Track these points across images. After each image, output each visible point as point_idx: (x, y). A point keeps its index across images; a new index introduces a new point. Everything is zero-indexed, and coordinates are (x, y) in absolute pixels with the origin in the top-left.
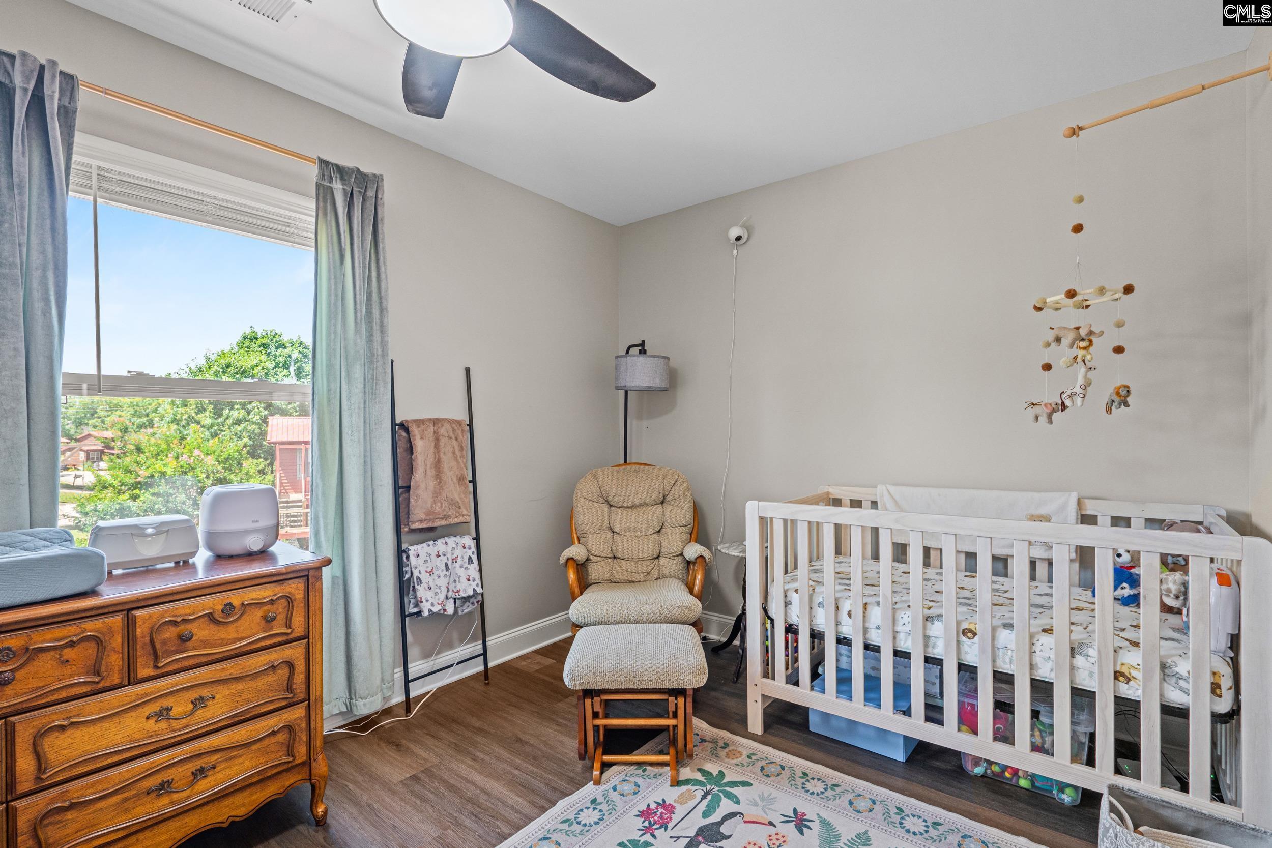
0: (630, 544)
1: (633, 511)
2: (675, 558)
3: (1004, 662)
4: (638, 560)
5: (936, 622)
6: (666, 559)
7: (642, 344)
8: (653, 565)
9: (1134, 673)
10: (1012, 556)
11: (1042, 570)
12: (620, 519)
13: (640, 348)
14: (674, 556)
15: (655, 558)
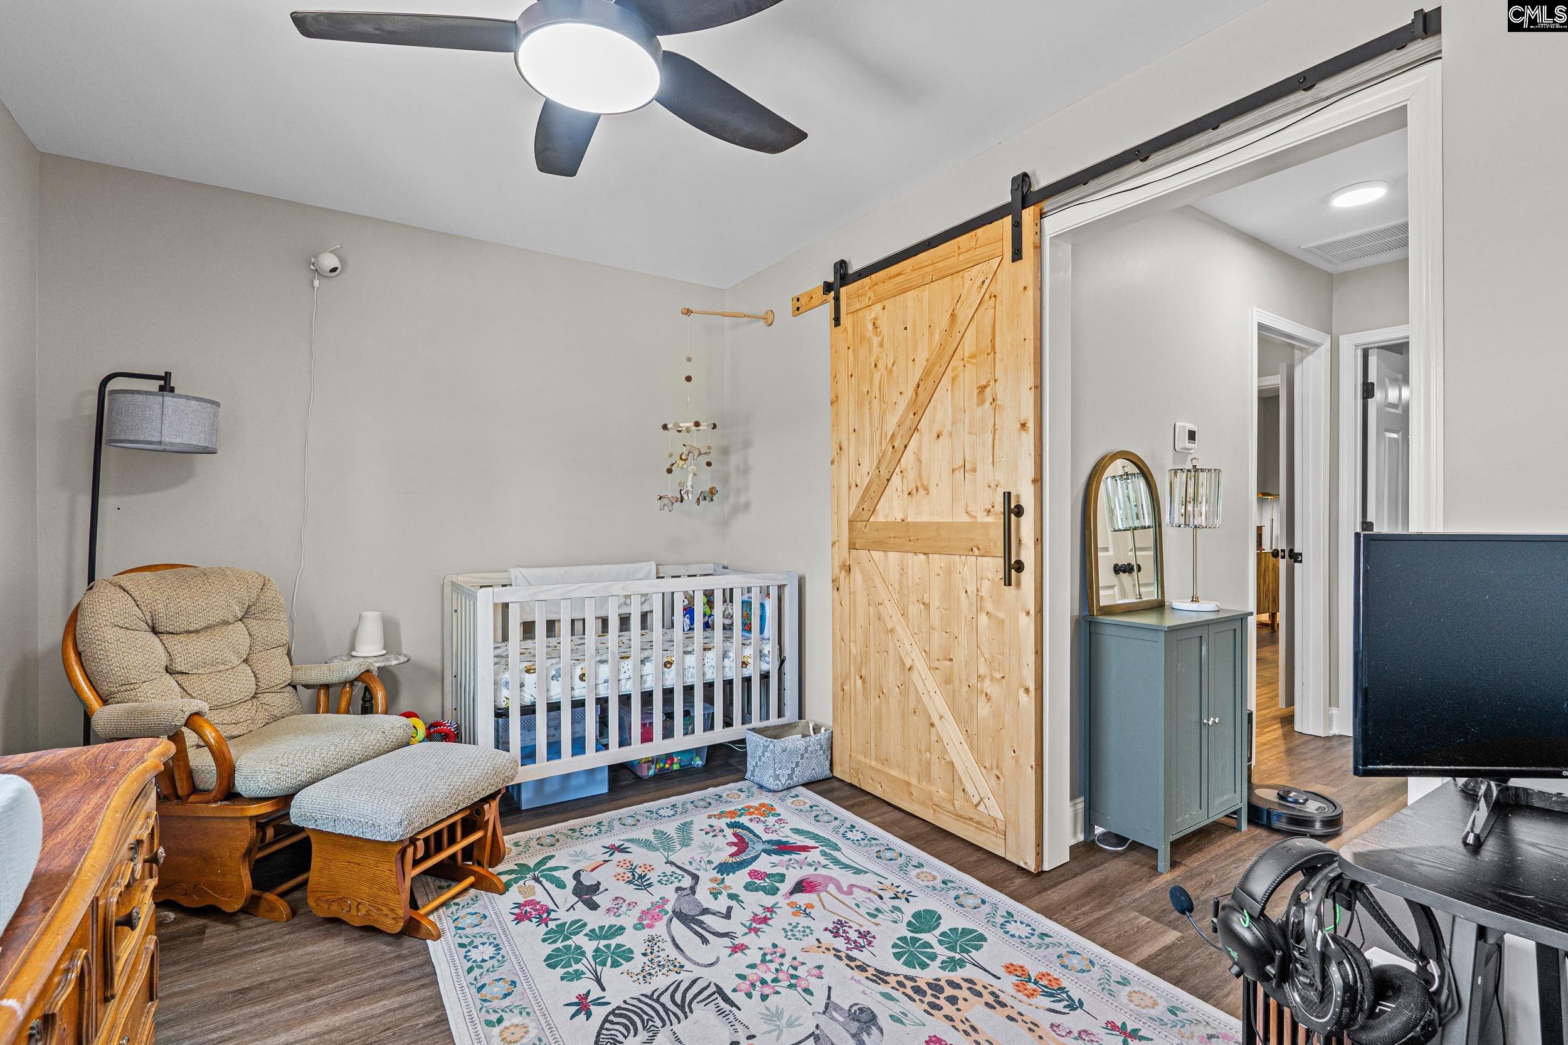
0: (216, 684)
1: (203, 636)
2: (283, 690)
3: (688, 678)
4: (232, 705)
5: (647, 663)
6: (271, 694)
7: (167, 377)
8: (255, 708)
9: (749, 660)
10: (560, 620)
11: (578, 626)
12: (186, 651)
13: (162, 383)
14: (282, 688)
15: (253, 697)
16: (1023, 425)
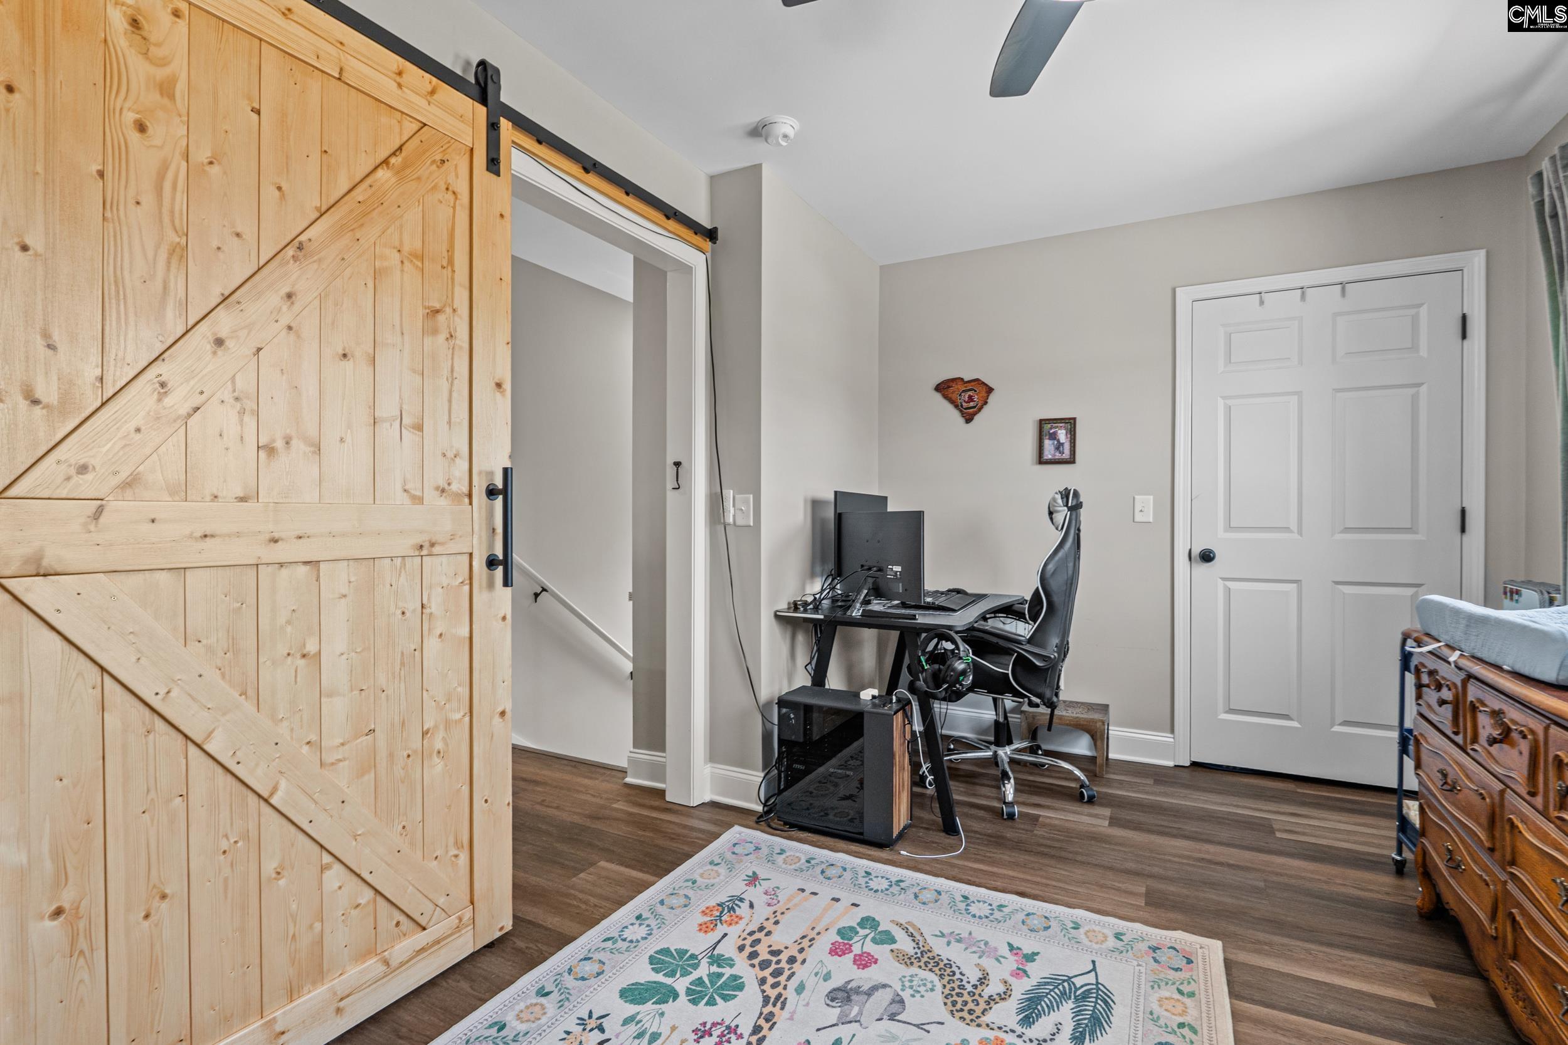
16: (499, 385)
